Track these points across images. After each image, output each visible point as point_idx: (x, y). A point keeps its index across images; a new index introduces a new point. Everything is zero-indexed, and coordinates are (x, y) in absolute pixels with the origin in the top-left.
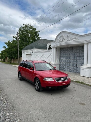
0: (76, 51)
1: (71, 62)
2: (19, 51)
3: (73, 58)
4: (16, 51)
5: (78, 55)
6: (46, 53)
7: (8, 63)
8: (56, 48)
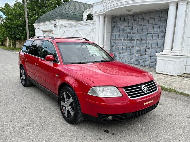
0: (145, 22)
1: (135, 45)
2: (29, 26)
3: (139, 38)
4: (22, 25)
5: (150, 30)
6: (82, 28)
7: (9, 49)
8: (105, 16)
